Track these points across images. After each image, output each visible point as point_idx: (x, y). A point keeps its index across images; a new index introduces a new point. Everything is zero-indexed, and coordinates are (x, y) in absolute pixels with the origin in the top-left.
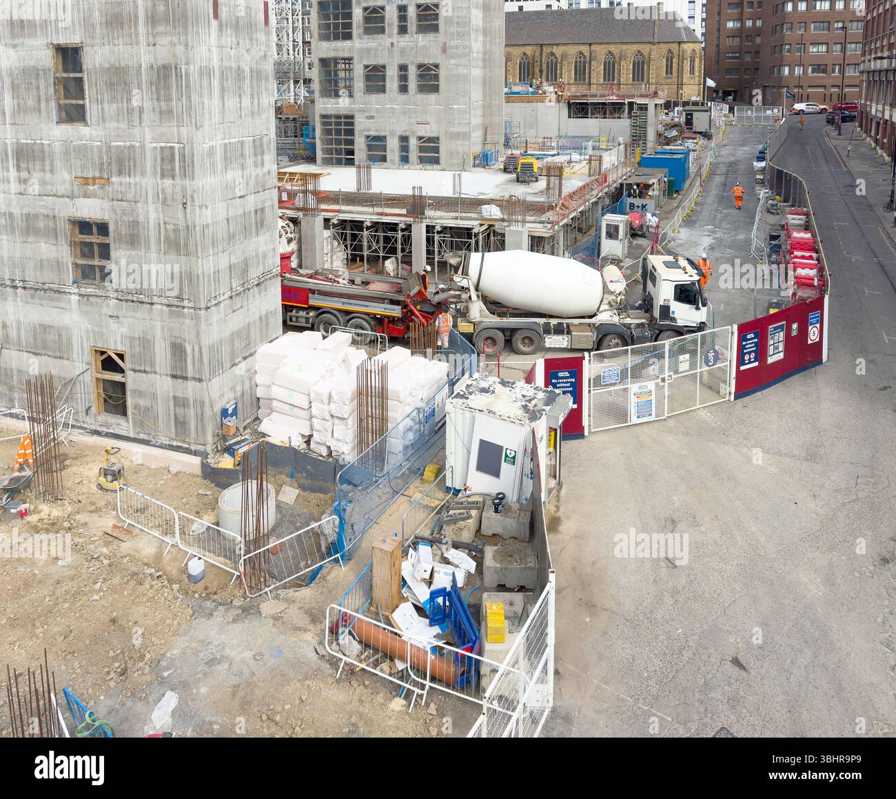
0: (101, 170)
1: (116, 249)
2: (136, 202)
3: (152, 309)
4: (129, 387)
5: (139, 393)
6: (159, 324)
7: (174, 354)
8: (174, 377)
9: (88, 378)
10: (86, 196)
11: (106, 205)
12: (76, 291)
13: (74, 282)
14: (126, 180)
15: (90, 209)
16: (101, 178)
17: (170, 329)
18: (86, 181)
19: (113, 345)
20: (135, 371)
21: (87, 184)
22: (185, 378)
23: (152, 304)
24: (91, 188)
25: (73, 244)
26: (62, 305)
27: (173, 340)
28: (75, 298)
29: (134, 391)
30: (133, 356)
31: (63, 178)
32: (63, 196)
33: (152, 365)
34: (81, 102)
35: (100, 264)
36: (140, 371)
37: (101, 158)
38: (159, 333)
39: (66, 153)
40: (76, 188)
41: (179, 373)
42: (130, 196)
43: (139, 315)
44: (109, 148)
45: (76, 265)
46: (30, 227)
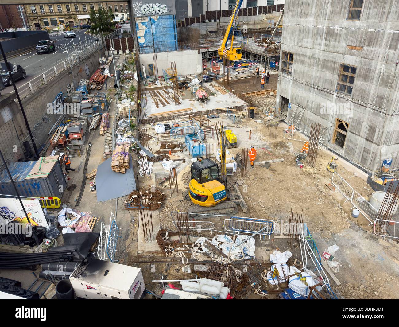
0: (360, 42)
1: (357, 80)
2: (372, 60)
3: (365, 109)
4: (347, 138)
5: (351, 141)
6: (367, 116)
7: (370, 131)
8: (367, 140)
9: (332, 129)
10: (350, 54)
11: (358, 59)
12: (336, 94)
13: (336, 91)
14: (371, 48)
15: (351, 60)
16: (359, 47)
17: (371, 120)
18: (352, 47)
19: (345, 120)
20: (351, 132)
21: (352, 49)
22: (372, 142)
23: (366, 107)
24: (353, 51)
25: (339, 75)
26: (330, 99)
27: (371, 125)
28: (335, 97)
29: (348, 140)
30: (352, 126)
31: (343, 45)
32: (340, 53)
33: (359, 132)
34: (360, 9)
35: (349, 85)
36: (353, 133)
37: (362, 37)
38: (366, 120)
39: (347, 34)
40: (347, 50)
41: (370, 139)
42: (370, 57)
43: (359, 110)
44: (367, 32)
45: (339, 84)
46: (325, 65)
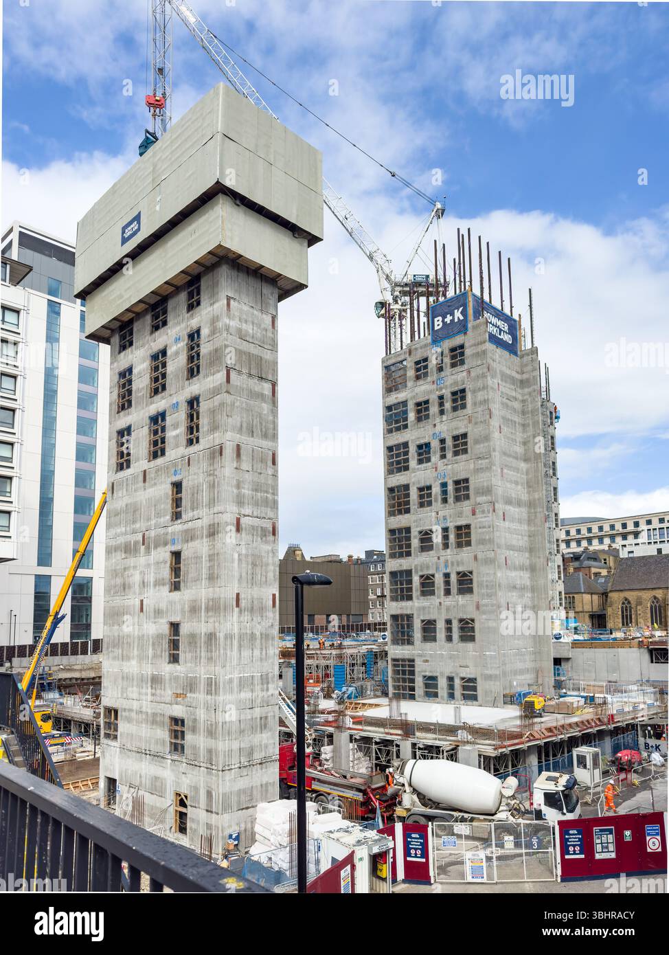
0: (183, 689)
1: (187, 734)
2: (196, 708)
3: (199, 770)
4: (189, 816)
5: (193, 820)
6: (202, 779)
7: (208, 796)
8: (207, 811)
9: (172, 810)
10: (177, 704)
11: (184, 709)
12: (170, 757)
13: (170, 752)
14: (193, 695)
15: (178, 711)
16: (183, 694)
17: (207, 782)
18: (178, 695)
19: (184, 790)
20: (191, 806)
21: (177, 697)
22: (212, 812)
23: (200, 767)
24: (179, 699)
25: (171, 731)
26: (164, 765)
27: (208, 789)
28: (169, 761)
29: (190, 818)
30: (191, 797)
31: (168, 694)
32: (167, 704)
33: (199, 803)
34: (178, 652)
35: (180, 742)
36: (193, 807)
37: (183, 682)
38: (202, 785)
39: (170, 680)
40: (173, 699)
41: (209, 809)
42: (194, 705)
43: (194, 773)
44: (187, 677)
45: (171, 743)
46: (154, 720)
